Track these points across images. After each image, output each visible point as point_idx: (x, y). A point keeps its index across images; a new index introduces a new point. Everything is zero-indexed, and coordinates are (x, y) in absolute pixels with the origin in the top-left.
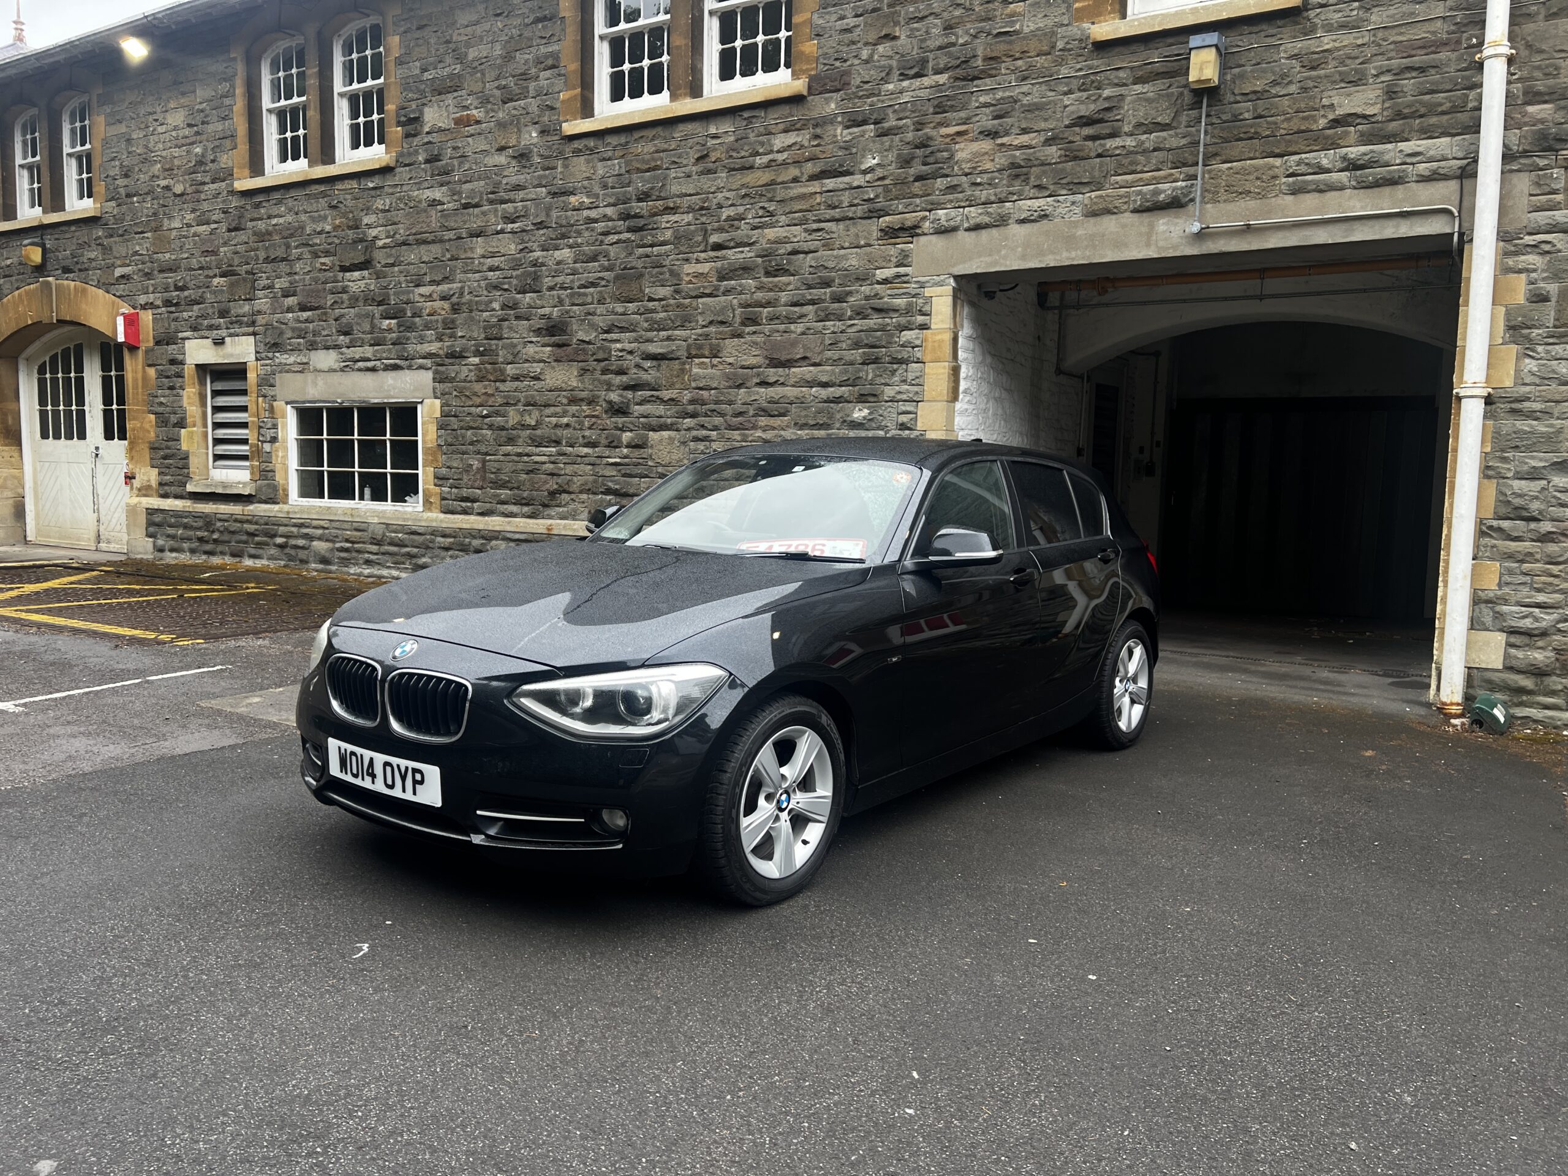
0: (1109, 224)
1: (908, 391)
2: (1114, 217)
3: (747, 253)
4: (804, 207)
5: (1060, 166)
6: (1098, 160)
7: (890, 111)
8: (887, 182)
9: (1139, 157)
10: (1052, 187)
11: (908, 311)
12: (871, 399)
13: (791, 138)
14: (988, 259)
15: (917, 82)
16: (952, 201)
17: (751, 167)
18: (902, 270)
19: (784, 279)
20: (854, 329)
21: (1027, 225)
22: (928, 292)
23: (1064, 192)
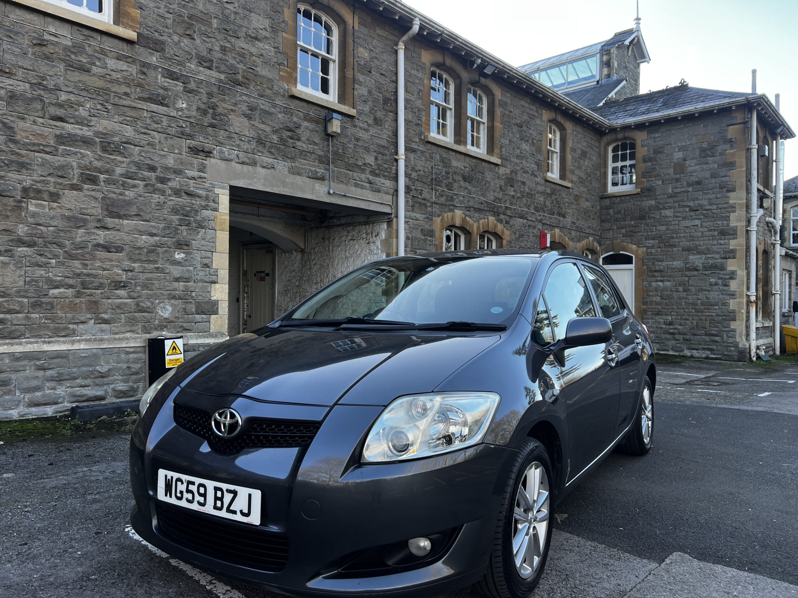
0: (299, 180)
1: (207, 246)
2: (300, 177)
3: (86, 132)
4: (135, 115)
5: (278, 146)
6: (293, 149)
7: (191, 79)
8: (191, 120)
9: (308, 154)
10: (276, 155)
11: (207, 198)
12: (185, 247)
13: (122, 65)
14: (248, 181)
15: (208, 72)
16: (229, 145)
17: (88, 71)
18: (203, 175)
19: (119, 158)
20: (172, 203)
21: (265, 169)
22: (217, 191)
23: (280, 159)
